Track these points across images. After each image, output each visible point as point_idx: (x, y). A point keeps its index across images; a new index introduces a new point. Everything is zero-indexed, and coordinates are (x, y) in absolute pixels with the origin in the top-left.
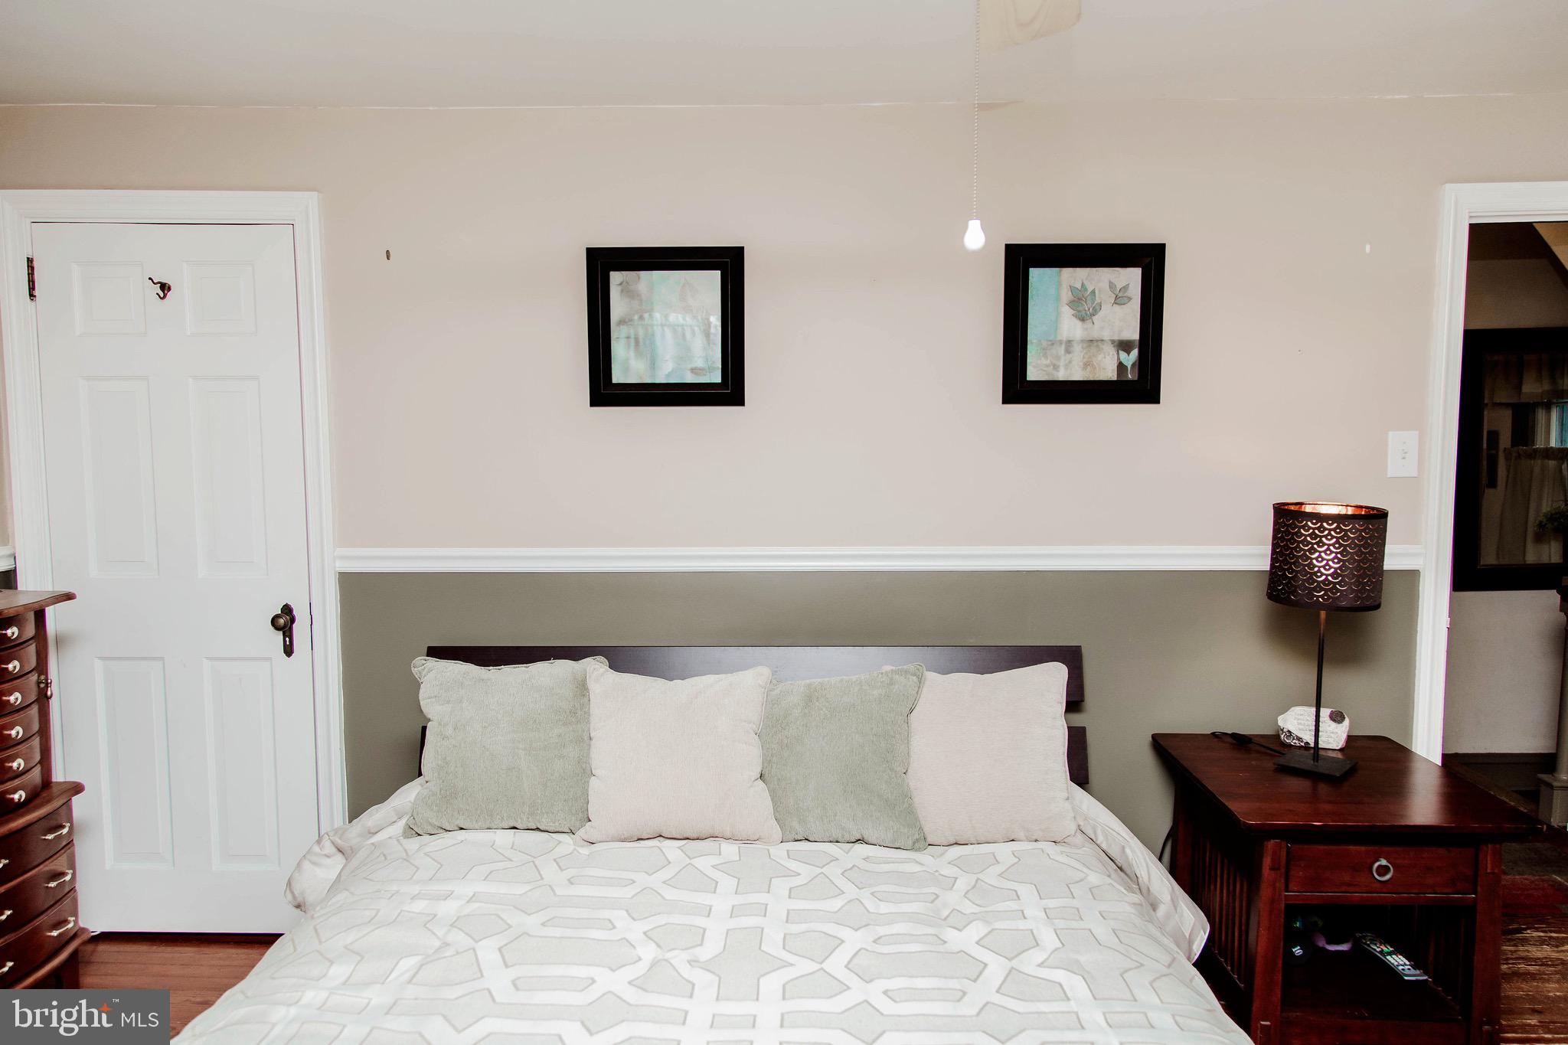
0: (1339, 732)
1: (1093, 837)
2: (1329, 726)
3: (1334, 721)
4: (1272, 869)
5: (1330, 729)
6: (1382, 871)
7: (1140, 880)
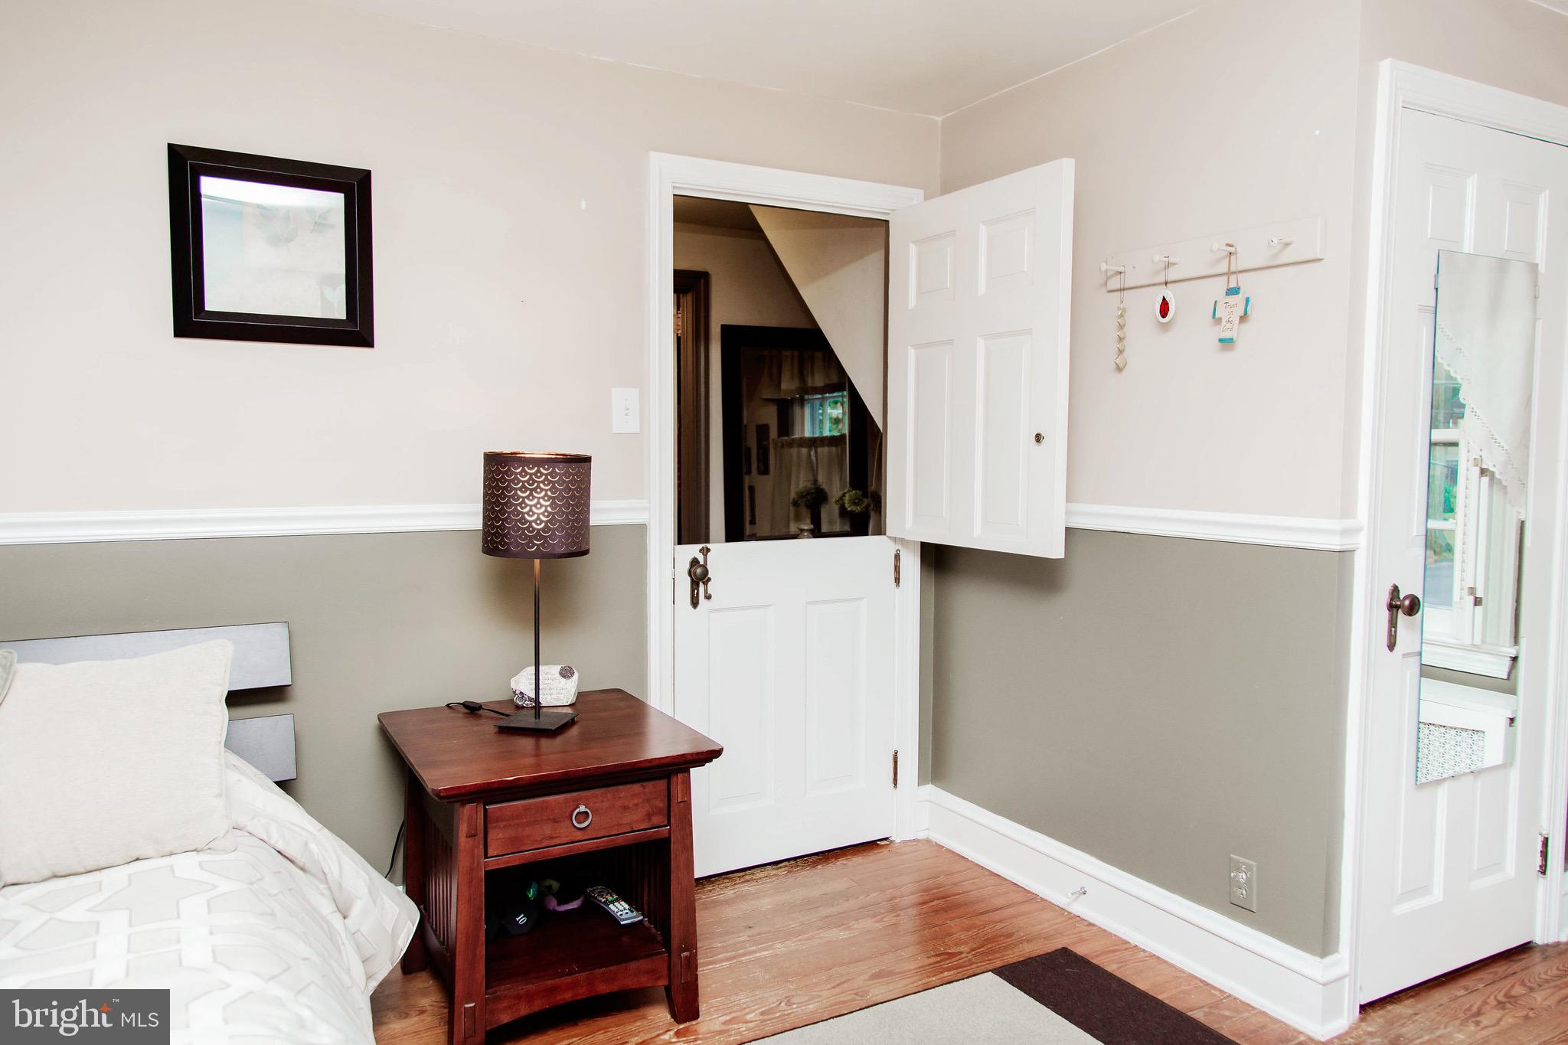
0: (569, 688)
1: (264, 837)
2: (560, 682)
3: (564, 677)
4: (472, 835)
5: (561, 685)
6: (582, 817)
7: (329, 877)
